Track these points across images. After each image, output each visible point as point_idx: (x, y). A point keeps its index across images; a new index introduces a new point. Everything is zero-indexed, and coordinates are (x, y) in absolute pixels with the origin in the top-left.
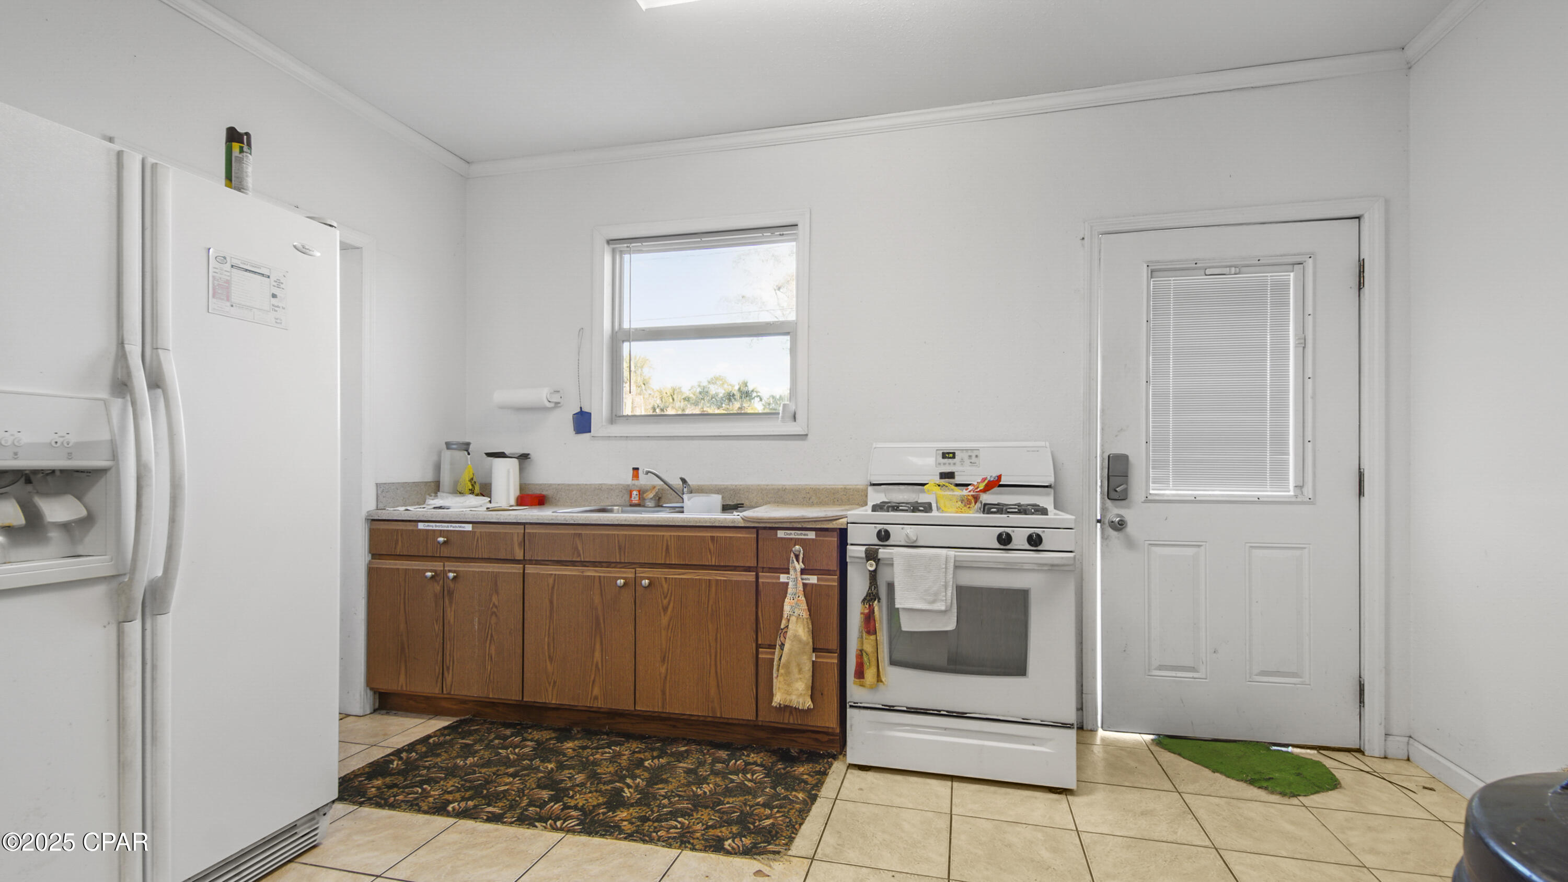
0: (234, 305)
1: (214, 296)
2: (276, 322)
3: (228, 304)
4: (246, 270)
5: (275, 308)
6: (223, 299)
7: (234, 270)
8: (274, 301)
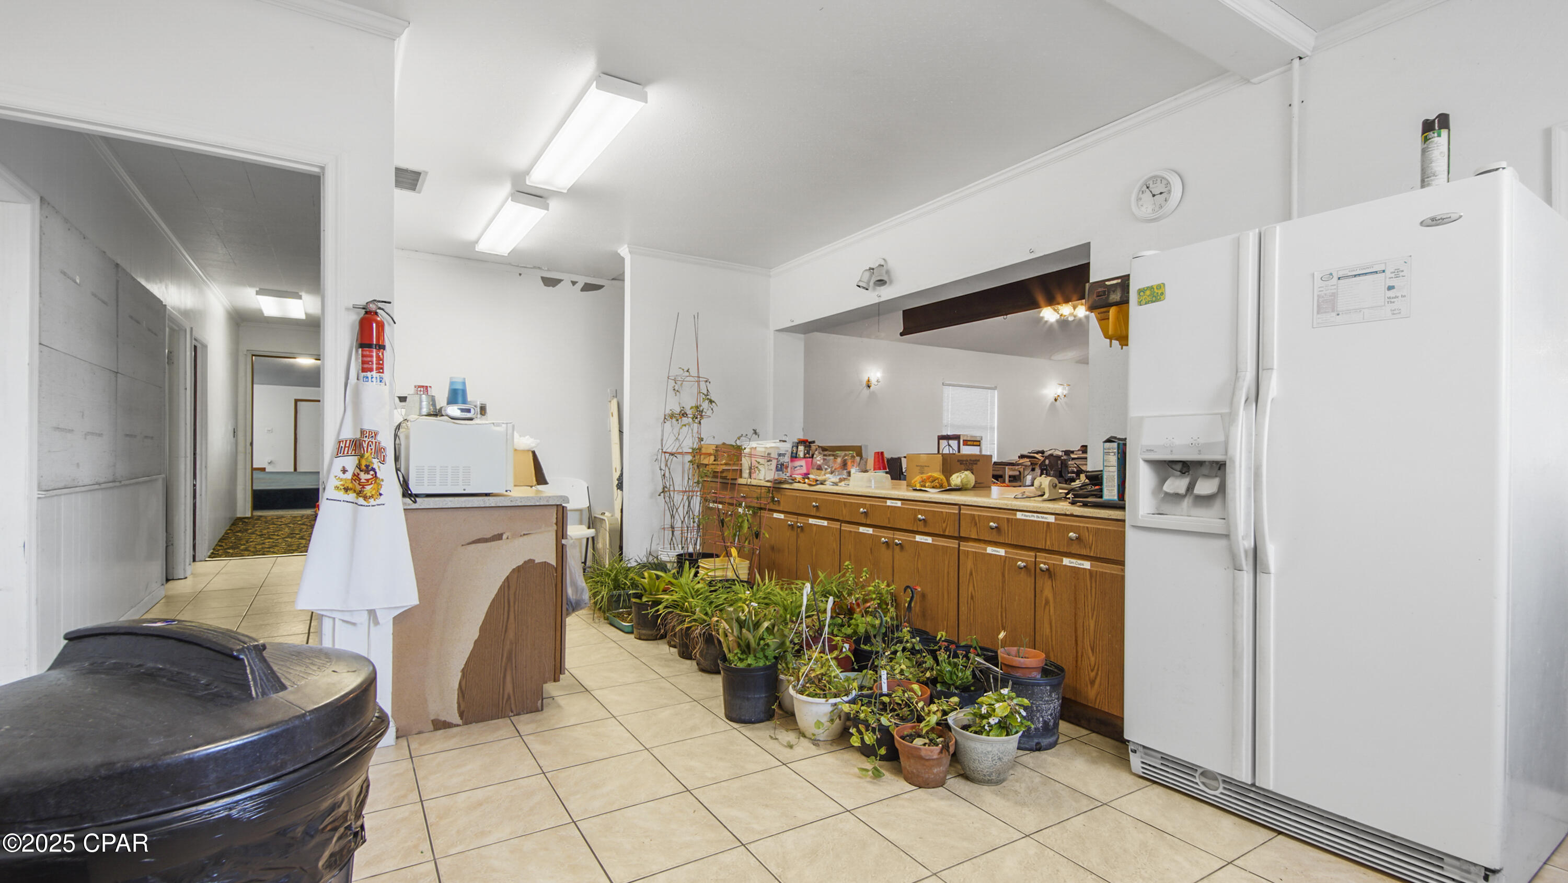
0: (1340, 313)
1: (1318, 313)
2: (1394, 314)
3: (1334, 314)
4: (1355, 276)
5: (1390, 300)
6: (1328, 312)
7: (1341, 281)
8: (1391, 293)
